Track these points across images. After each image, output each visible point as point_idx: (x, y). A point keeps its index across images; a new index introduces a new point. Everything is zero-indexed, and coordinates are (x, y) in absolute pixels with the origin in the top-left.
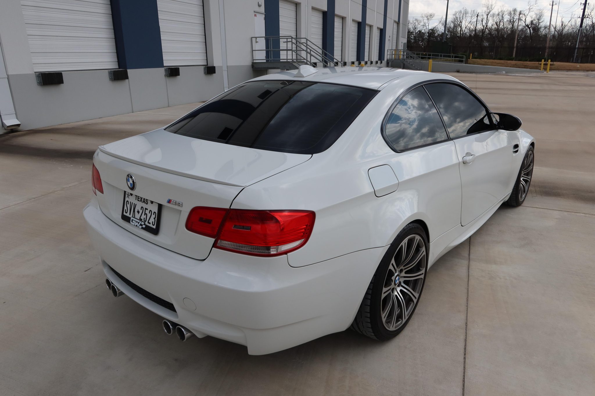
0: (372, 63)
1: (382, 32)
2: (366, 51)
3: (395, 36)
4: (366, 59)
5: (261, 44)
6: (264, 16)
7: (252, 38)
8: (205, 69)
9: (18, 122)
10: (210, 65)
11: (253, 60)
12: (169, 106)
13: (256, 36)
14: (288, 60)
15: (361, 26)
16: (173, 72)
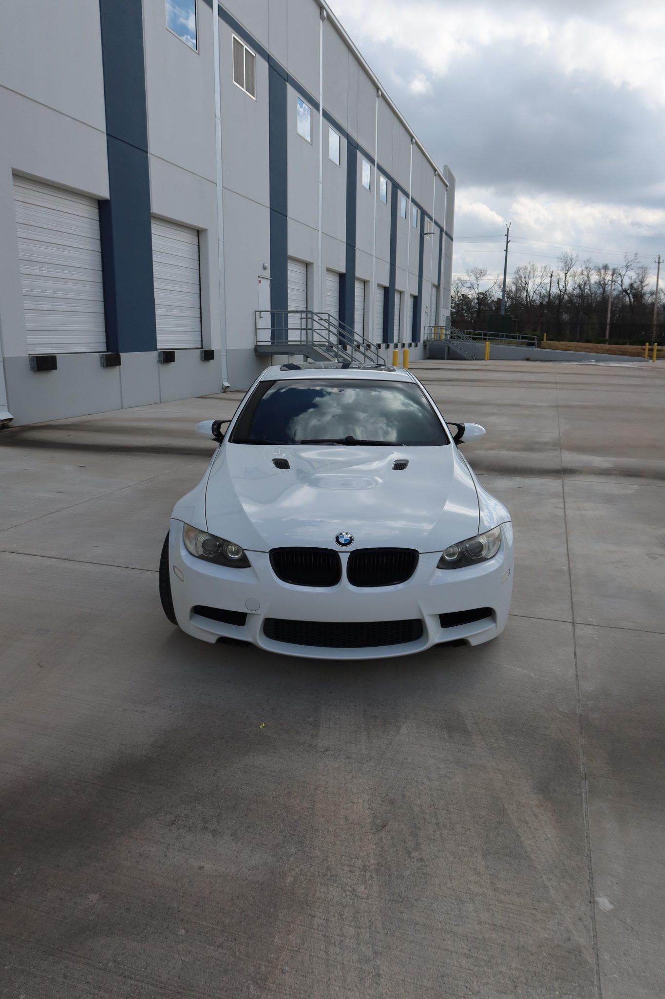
0: (403, 345)
1: (417, 301)
2: (395, 328)
3: (434, 306)
4: (396, 341)
5: (266, 321)
6: (269, 282)
7: (256, 311)
8: (201, 353)
9: (10, 416)
10: (206, 348)
11: (257, 342)
12: (161, 402)
13: (260, 310)
14: (302, 343)
15: (388, 293)
16: (168, 357)
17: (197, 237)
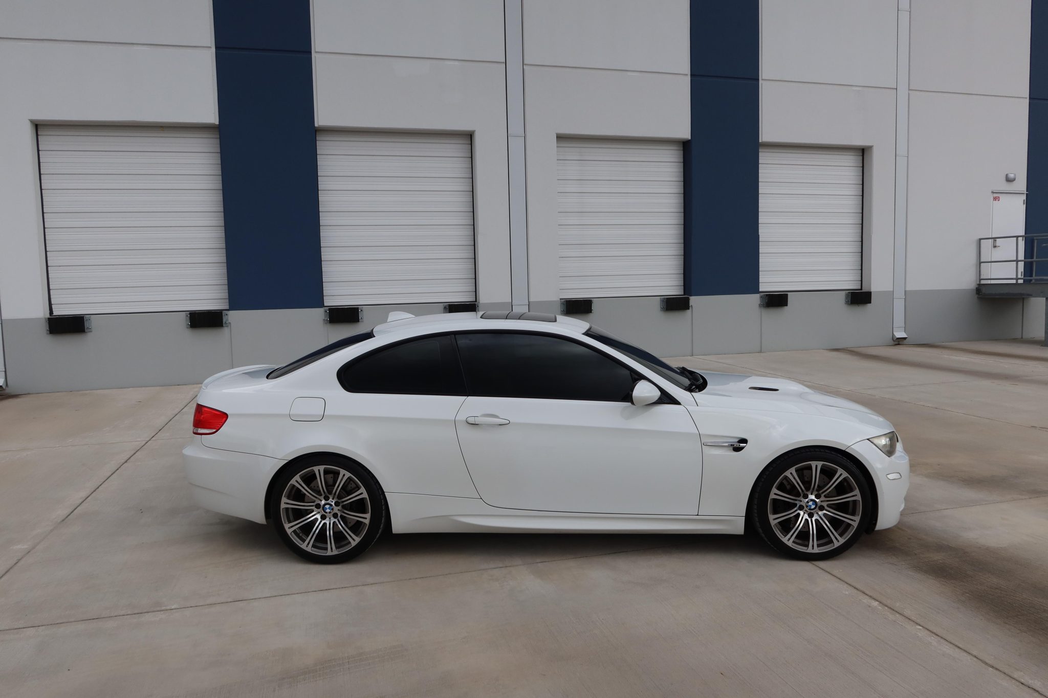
6: (1024, 197)
7: (980, 239)
8: (849, 296)
10: (865, 289)
11: (980, 280)
12: (761, 352)
16: (777, 300)
17: (861, 157)
